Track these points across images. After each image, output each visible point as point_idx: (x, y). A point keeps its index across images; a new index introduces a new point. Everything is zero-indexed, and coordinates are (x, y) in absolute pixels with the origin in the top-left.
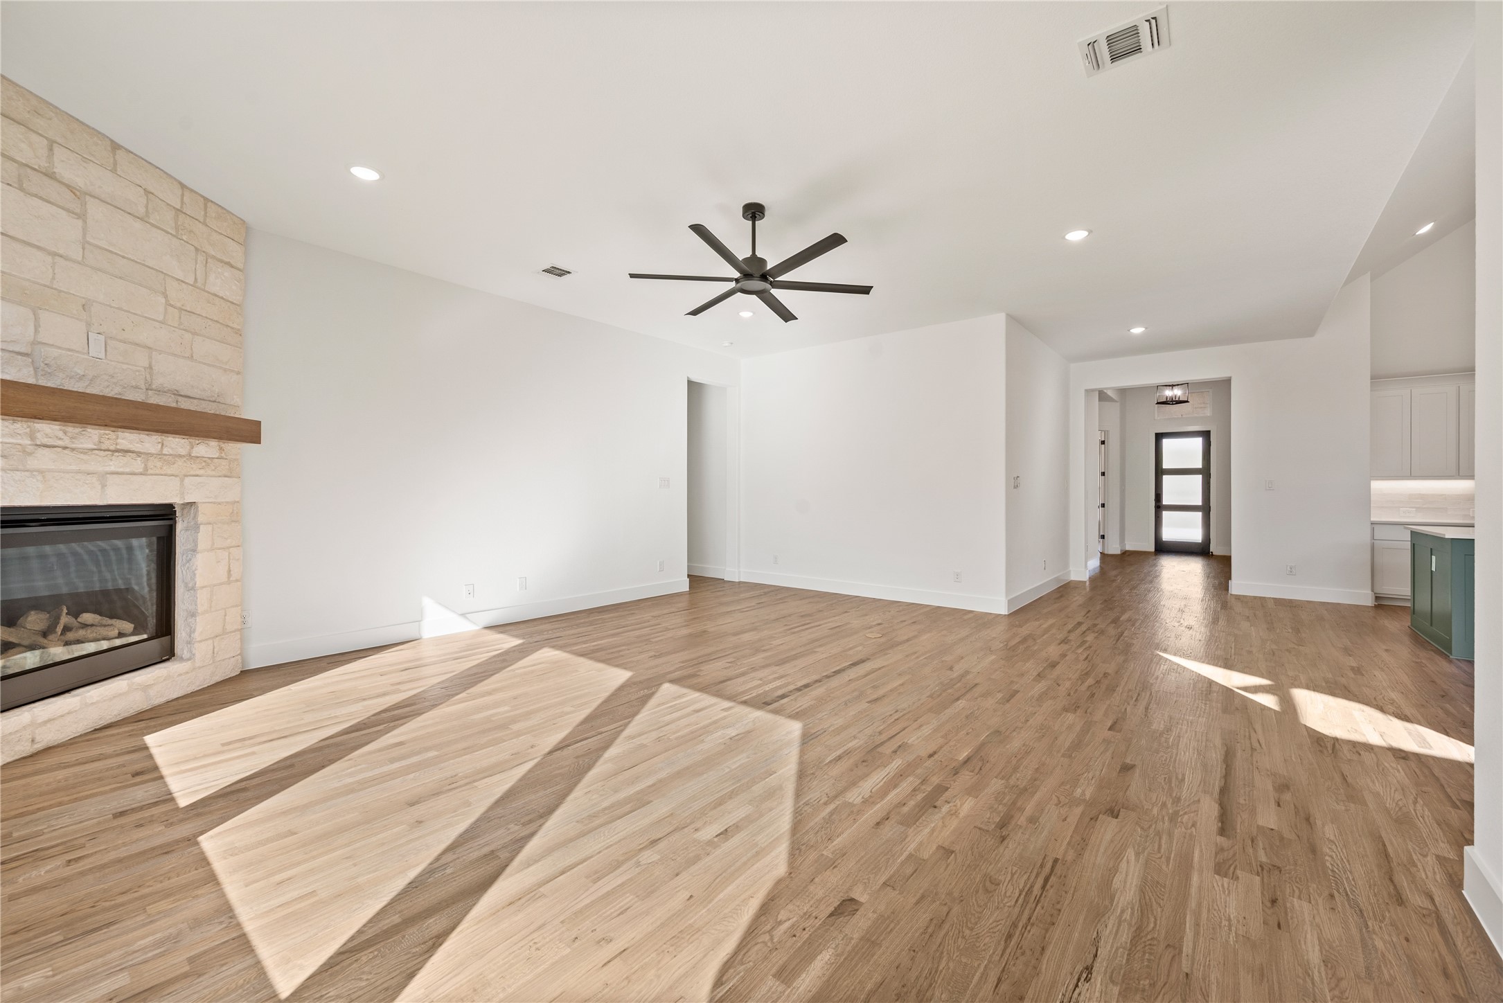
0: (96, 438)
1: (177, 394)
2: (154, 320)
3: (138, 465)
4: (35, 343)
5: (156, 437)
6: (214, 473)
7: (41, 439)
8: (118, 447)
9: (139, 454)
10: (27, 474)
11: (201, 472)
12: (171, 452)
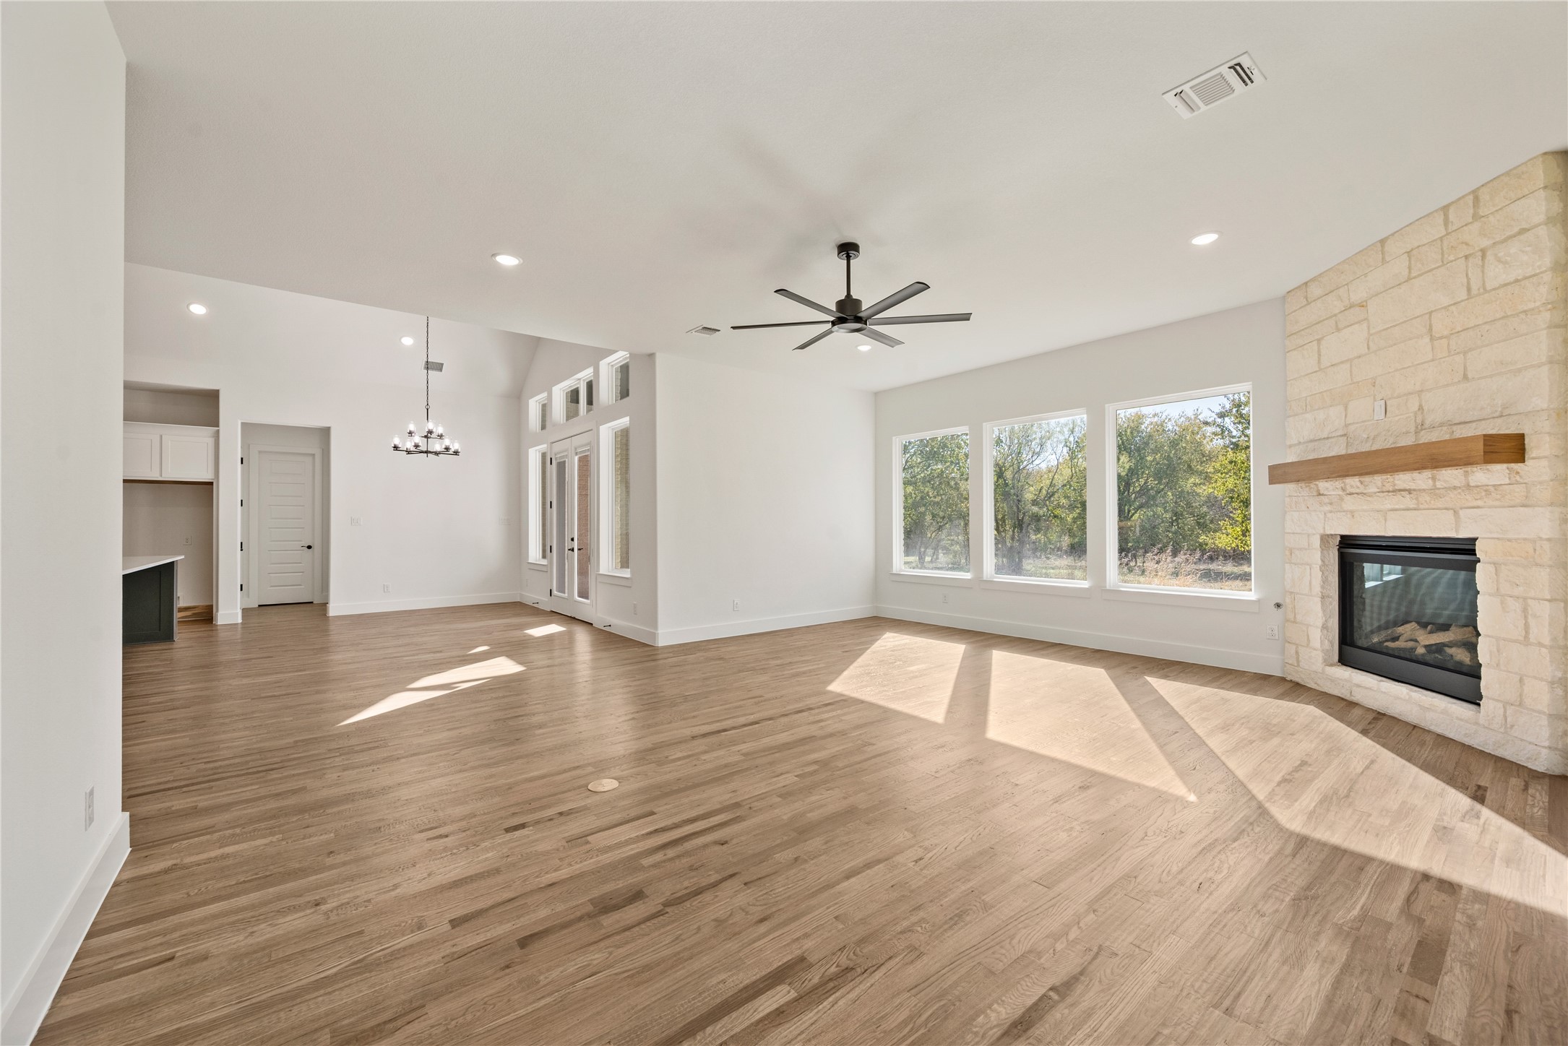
0: (1379, 484)
1: (1453, 425)
2: (1422, 363)
3: (1408, 501)
4: (1347, 426)
5: (1426, 474)
6: (1497, 503)
7: (1349, 490)
8: (1396, 488)
9: (1409, 491)
10: (1344, 513)
11: (1480, 503)
12: (1445, 485)
